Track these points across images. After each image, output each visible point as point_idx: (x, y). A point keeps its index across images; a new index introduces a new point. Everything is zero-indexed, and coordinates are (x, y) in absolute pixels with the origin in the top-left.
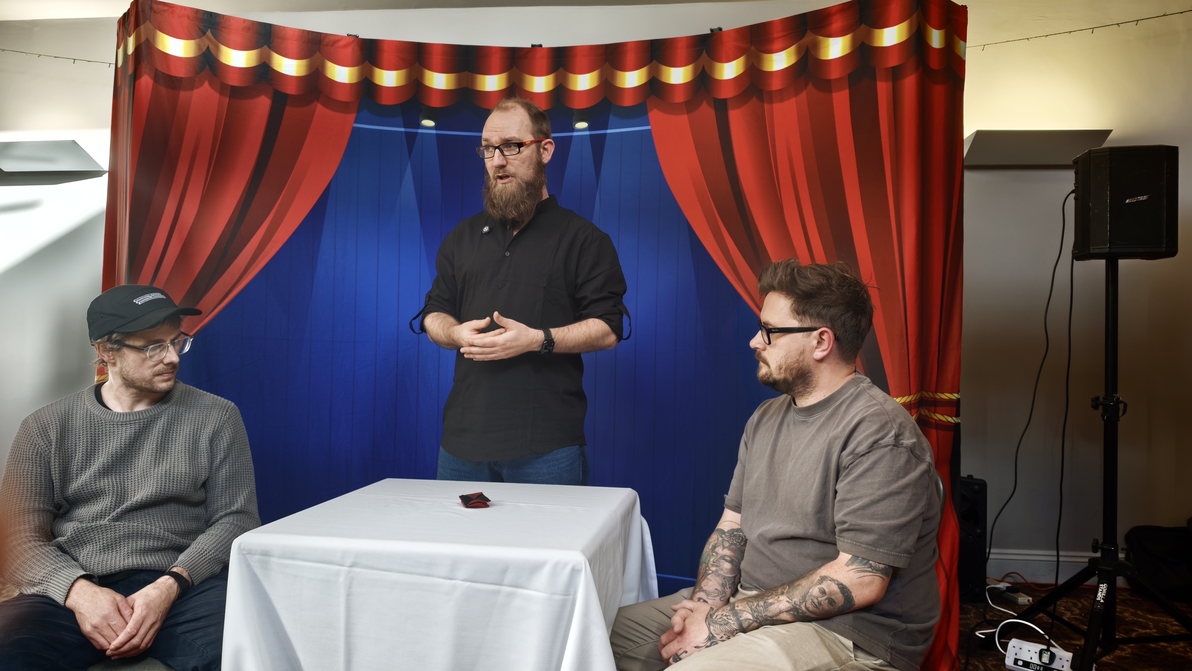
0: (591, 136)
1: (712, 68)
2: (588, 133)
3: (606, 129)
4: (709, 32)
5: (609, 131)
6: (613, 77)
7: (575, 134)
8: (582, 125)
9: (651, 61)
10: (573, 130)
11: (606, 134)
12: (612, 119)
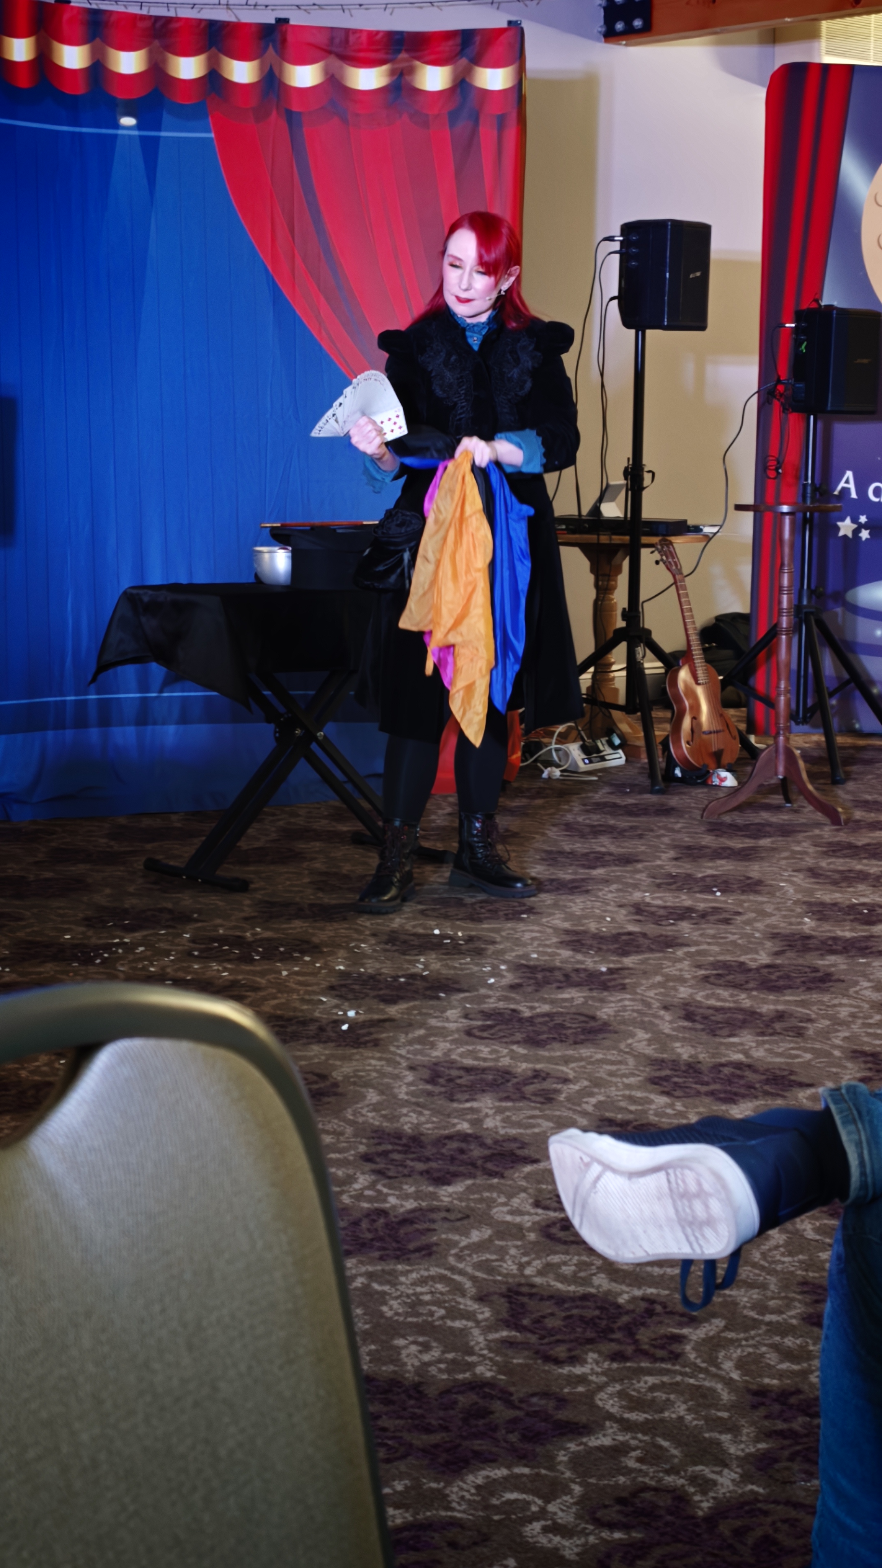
0: (142, 138)
1: (281, 70)
2: (136, 133)
3: (160, 130)
4: (273, 22)
5: (163, 134)
6: (164, 61)
7: (120, 132)
8: (128, 121)
9: (210, 48)
10: (117, 126)
11: (159, 138)
12: (167, 118)
